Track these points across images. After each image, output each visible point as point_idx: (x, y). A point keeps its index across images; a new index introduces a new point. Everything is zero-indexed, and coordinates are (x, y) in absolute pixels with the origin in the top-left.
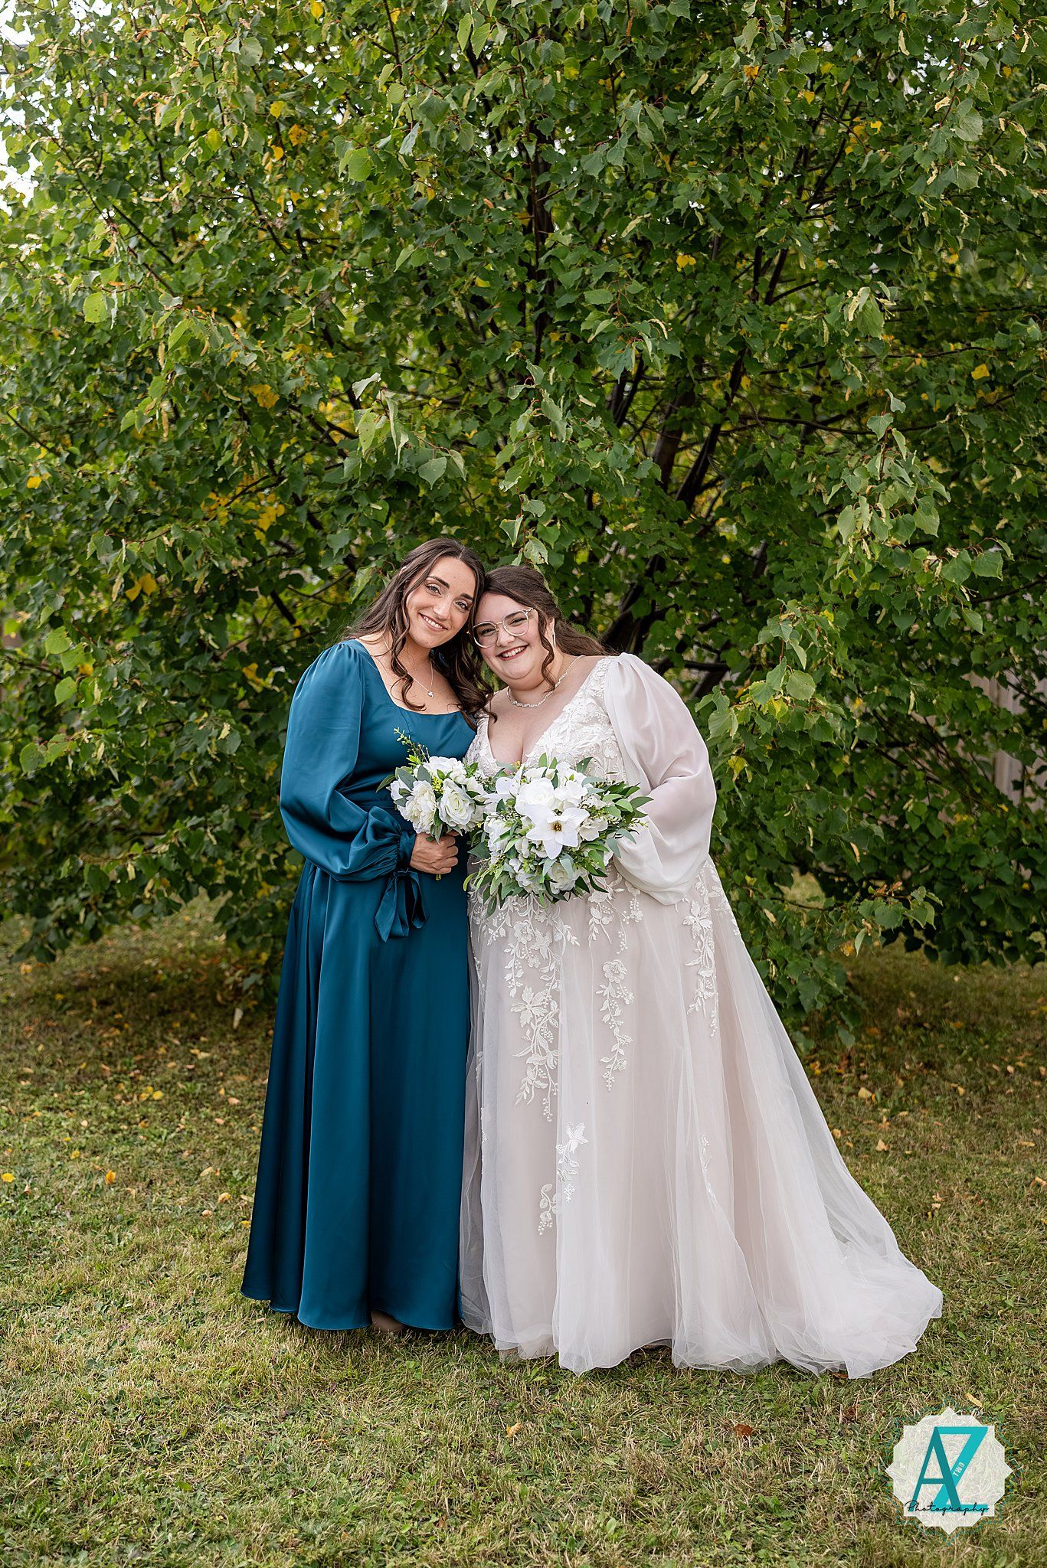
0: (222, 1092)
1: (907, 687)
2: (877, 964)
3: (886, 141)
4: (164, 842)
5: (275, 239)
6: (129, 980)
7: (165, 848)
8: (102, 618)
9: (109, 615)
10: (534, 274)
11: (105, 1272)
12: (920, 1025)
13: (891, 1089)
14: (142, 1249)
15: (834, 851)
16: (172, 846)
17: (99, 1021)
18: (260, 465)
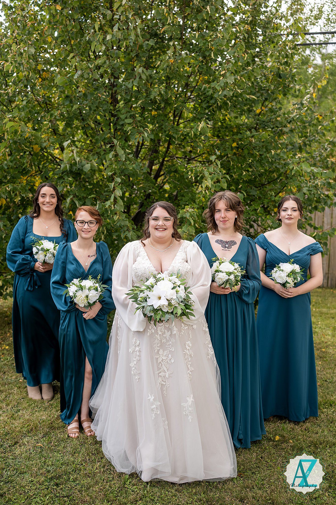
3: (208, 82)
5: (39, 104)
10: (113, 115)
18: (35, 168)
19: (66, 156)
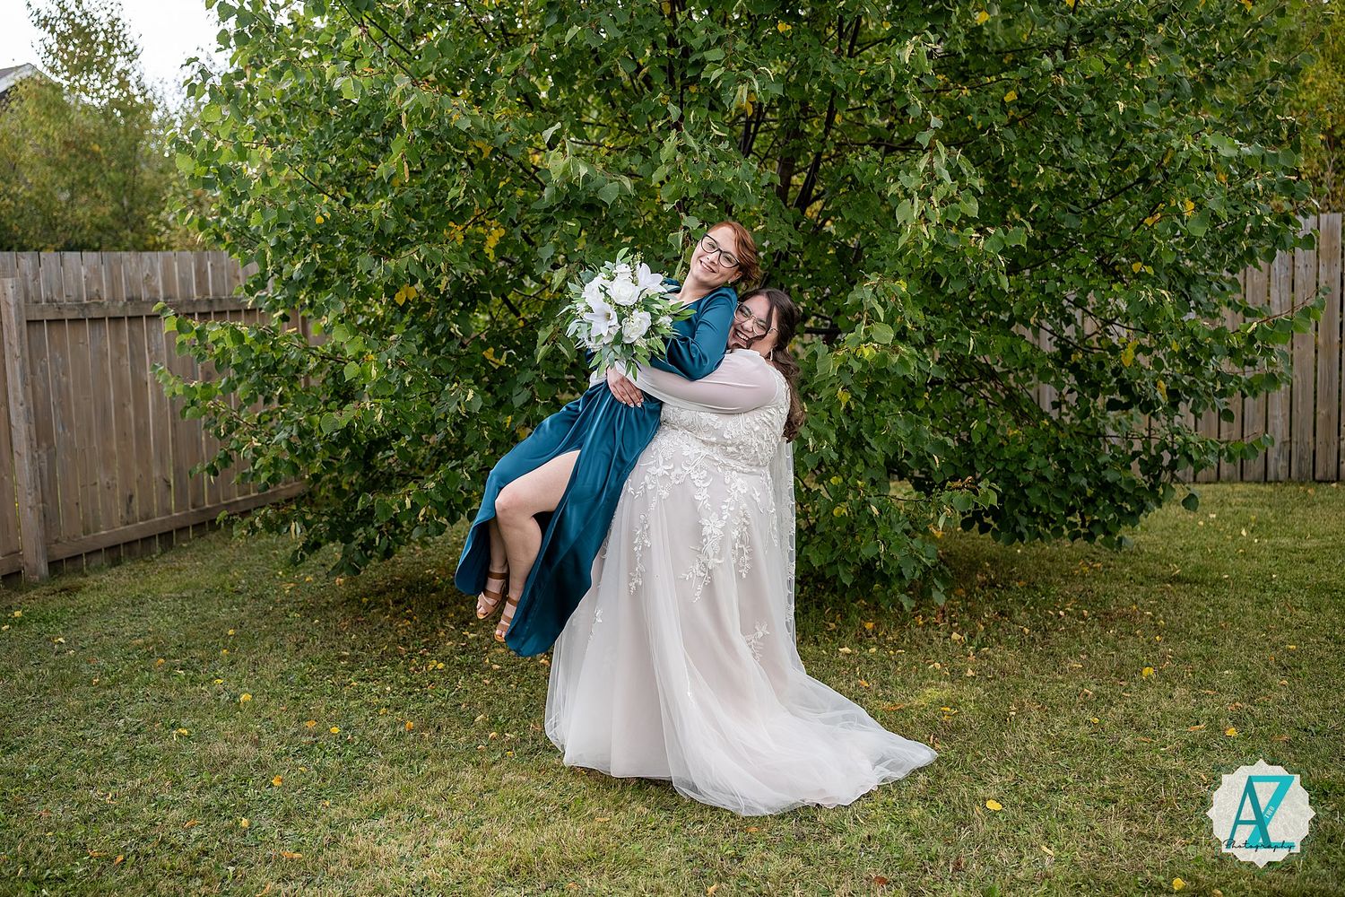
0: (487, 661)
1: (968, 335)
2: (959, 544)
4: (432, 479)
6: (415, 585)
7: (433, 484)
8: (379, 322)
9: (383, 319)
10: (673, 43)
11: (409, 793)
12: (995, 586)
13: (975, 632)
14: (436, 775)
15: (923, 461)
16: (438, 483)
17: (395, 615)
19: (556, 163)
